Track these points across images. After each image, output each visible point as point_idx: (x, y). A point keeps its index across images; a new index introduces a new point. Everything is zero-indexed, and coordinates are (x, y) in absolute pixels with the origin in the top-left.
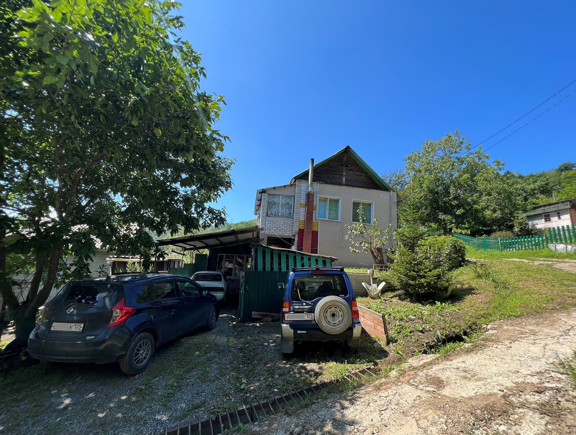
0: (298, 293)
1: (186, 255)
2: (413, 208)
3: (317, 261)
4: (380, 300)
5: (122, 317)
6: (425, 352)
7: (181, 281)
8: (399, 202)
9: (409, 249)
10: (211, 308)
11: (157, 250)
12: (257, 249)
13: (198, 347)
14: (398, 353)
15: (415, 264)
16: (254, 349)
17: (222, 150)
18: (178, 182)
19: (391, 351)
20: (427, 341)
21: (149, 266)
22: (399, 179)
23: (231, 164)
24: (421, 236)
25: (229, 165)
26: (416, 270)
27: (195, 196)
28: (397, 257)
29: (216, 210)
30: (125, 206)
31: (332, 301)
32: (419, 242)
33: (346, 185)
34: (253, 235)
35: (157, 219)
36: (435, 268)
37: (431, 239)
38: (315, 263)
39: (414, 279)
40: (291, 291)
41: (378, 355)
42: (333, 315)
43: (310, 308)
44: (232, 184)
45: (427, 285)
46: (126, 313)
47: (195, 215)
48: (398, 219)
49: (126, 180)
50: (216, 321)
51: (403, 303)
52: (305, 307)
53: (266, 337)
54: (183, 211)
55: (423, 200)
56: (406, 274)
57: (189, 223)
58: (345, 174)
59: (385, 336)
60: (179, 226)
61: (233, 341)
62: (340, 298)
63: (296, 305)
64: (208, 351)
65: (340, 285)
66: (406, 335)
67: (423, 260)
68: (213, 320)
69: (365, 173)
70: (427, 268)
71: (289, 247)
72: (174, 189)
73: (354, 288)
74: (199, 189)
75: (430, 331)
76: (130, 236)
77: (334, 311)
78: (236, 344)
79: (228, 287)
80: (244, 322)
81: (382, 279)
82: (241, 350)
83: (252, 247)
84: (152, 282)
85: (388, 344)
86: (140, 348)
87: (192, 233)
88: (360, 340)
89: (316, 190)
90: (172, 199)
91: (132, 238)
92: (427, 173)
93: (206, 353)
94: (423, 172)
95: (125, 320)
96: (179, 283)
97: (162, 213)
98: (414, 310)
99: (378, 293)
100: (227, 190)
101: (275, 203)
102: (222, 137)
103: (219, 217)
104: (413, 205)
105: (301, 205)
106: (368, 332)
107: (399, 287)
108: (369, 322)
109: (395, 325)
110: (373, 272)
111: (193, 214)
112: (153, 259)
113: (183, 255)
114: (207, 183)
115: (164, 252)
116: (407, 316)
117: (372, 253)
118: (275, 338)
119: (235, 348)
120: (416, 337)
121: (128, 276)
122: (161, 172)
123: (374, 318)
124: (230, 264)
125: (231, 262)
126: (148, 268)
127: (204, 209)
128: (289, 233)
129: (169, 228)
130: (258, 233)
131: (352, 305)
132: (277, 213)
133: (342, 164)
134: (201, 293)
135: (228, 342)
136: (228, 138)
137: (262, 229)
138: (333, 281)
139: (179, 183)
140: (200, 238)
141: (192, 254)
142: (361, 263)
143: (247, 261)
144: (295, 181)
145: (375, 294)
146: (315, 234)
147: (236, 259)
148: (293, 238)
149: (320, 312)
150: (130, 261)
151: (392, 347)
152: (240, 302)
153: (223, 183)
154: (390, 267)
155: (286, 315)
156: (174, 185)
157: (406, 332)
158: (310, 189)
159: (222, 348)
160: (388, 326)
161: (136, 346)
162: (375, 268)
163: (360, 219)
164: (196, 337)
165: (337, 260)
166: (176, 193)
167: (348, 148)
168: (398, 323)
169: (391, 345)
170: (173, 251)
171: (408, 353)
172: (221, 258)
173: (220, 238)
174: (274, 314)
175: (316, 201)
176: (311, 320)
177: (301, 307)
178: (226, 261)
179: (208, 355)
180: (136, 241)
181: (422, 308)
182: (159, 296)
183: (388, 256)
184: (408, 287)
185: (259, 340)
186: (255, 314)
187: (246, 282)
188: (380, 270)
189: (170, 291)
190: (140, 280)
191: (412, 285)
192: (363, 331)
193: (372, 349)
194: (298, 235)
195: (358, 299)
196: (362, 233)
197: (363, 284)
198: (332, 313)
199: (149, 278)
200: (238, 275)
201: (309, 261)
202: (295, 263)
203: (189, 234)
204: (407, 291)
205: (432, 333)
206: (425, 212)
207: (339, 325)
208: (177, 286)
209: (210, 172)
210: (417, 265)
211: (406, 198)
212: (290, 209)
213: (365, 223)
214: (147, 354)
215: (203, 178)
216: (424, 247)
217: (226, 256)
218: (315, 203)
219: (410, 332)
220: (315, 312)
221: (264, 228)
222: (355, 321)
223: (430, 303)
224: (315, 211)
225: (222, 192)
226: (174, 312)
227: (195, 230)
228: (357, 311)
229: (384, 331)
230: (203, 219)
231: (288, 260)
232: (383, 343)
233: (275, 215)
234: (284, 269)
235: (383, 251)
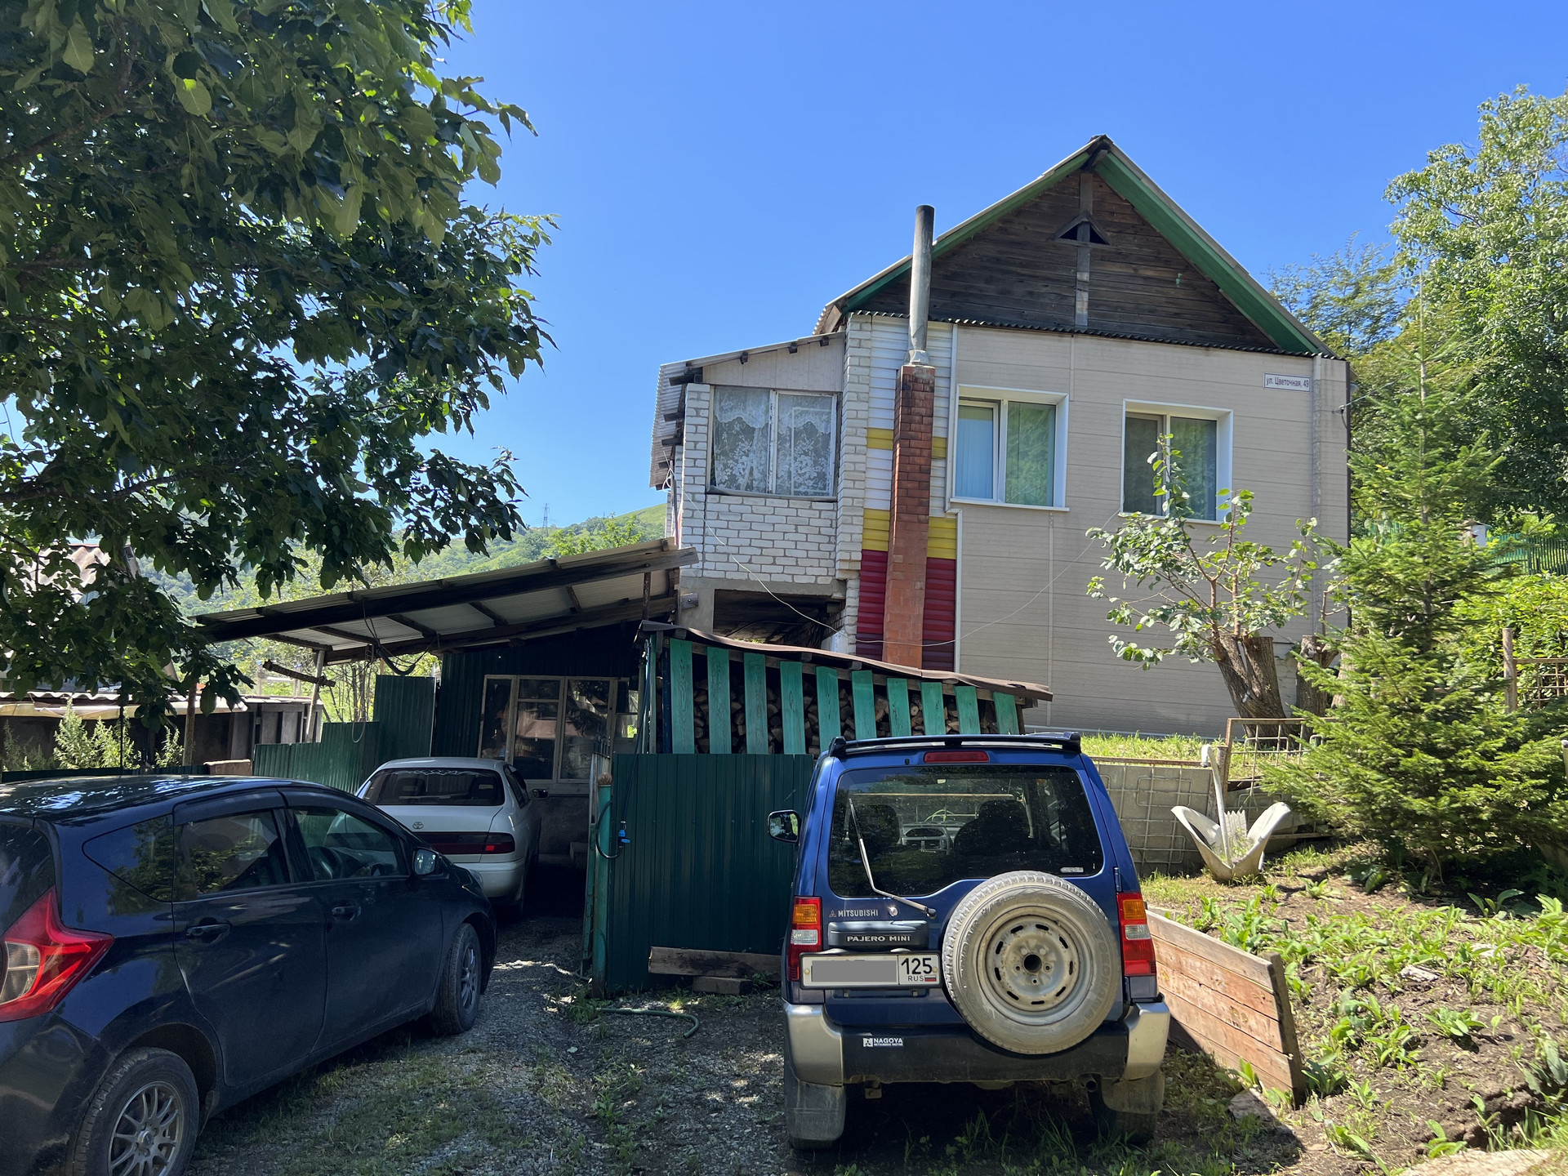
0: (859, 856)
1: (331, 684)
2: (1428, 439)
3: (950, 702)
4: (1261, 891)
5: (45, 978)
6: (1480, 1140)
7: (314, 809)
8: (1356, 412)
9: (1407, 643)
10: (456, 934)
11: (198, 665)
12: (666, 650)
13: (398, 1113)
14: (1350, 1146)
15: (1434, 716)
16: (661, 1120)
17: (491, 175)
18: (284, 336)
19: (1315, 1132)
20: (1491, 1088)
21: (162, 735)
22: (1357, 292)
23: (534, 241)
24: (1467, 577)
25: (524, 251)
26: (1441, 742)
27: (369, 402)
28: (1345, 681)
29: (469, 470)
30: (38, 456)
31: (1025, 896)
32: (1459, 607)
33: (1093, 332)
34: (647, 586)
35: (195, 516)
36: (1536, 734)
37: (1518, 592)
38: (942, 712)
39: (1429, 787)
40: (831, 849)
41: (1250, 1153)
42: (1032, 963)
43: (918, 928)
44: (541, 339)
45: (1495, 818)
46: (66, 961)
47: (372, 495)
48: (1350, 492)
49: (40, 333)
50: (482, 991)
51: (1377, 903)
52: (898, 925)
53: (716, 1065)
54: (312, 477)
55: (1479, 394)
56: (1387, 766)
57: (343, 530)
58: (1085, 277)
59: (1283, 1062)
60: (298, 549)
61: (560, 1080)
62: (1062, 881)
63: (852, 913)
64: (444, 1132)
65: (1064, 817)
66: (1388, 1059)
67: (1479, 692)
68: (466, 989)
69: (1188, 267)
70: (1500, 734)
71: (819, 637)
72: (269, 368)
73: (1131, 832)
74: (385, 372)
75: (1508, 1038)
76: (68, 594)
77: (1033, 943)
78: (577, 1098)
79: (535, 832)
80: (613, 997)
81: (1272, 789)
82: (599, 1124)
83: (641, 642)
84: (178, 812)
85: (1299, 1098)
86: (137, 1117)
87: (360, 577)
88: (1162, 1082)
89: (945, 364)
90: (260, 420)
91: (76, 607)
92: (1503, 260)
93: (439, 1141)
94: (1483, 257)
95: (63, 992)
96: (302, 818)
97: (214, 487)
98: (1428, 936)
99: (1252, 858)
100: (516, 369)
101: (749, 432)
102: (489, 110)
103: (481, 502)
104: (1427, 425)
105: (870, 435)
106: (1203, 1043)
107: (1353, 827)
108: (1207, 997)
109: (1336, 1010)
110: (1226, 753)
111: (363, 488)
112: (181, 705)
113: (321, 681)
114: (425, 338)
115: (232, 668)
116: (1391, 967)
117: (1224, 660)
118: (756, 1071)
119: (572, 1115)
120: (1437, 1069)
121: (68, 789)
122: (201, 290)
123: (1233, 979)
124: (540, 722)
125: (544, 713)
126: (159, 747)
127: (410, 463)
128: (817, 571)
129: (250, 560)
130: (671, 577)
131: (1120, 916)
132: (756, 475)
133: (1075, 230)
134: (407, 862)
135: (536, 1089)
136: (518, 113)
137: (689, 556)
138: (1030, 801)
139: (291, 341)
140: (399, 603)
141: (362, 678)
142: (1164, 712)
143: (623, 706)
144: (842, 322)
145: (1235, 859)
146: (941, 576)
147: (570, 699)
148: (837, 595)
149: (967, 949)
150: (71, 715)
151: (1319, 1115)
152: (589, 901)
153: (500, 337)
154: (1309, 733)
155: (807, 962)
156: (265, 354)
157: (1391, 1042)
158: (914, 357)
159: (510, 1118)
160: (1298, 1015)
161: (114, 1108)
162: (1237, 736)
163: (1162, 498)
164: (391, 1065)
165: (1048, 697)
166: (279, 385)
167: (1102, 145)
168: (1347, 1000)
169: (1314, 1103)
170: (269, 666)
171: (1398, 1145)
172: (500, 695)
173: (494, 603)
174: (750, 958)
175: (942, 413)
176: (927, 989)
177: (879, 925)
178: (520, 707)
179: (449, 1151)
180: (99, 622)
181: (1469, 927)
182: (212, 876)
183: (1301, 679)
184: (1401, 827)
185: (684, 1081)
186: (662, 960)
187: (619, 808)
188: (1262, 745)
189: (261, 852)
190: (121, 806)
191: (1420, 818)
192: (1178, 1037)
193: (1221, 1122)
194: (862, 579)
195: (1155, 889)
196: (1170, 565)
197: (1178, 811)
198: (1025, 952)
199: (163, 797)
200: (581, 774)
201: (912, 703)
202: (847, 715)
203: (343, 586)
204: (1395, 845)
205: (1516, 1049)
206: (1487, 460)
207: (1057, 1007)
208: (294, 831)
209: (435, 284)
210: (1448, 721)
211: (1391, 391)
212: (819, 454)
213: (1188, 515)
214: (169, 1146)
215: (404, 314)
216: (1486, 629)
217: (524, 683)
218: (938, 424)
219: (1410, 1046)
220: (946, 947)
221: (699, 548)
222: (1136, 992)
223: (1508, 904)
224: (940, 464)
225: (496, 381)
226: (283, 950)
227: (371, 563)
228: (1148, 944)
229: (1278, 1039)
230: (408, 511)
231: (815, 702)
232: (1274, 1097)
233: (749, 487)
234: (794, 744)
235: (1278, 651)
